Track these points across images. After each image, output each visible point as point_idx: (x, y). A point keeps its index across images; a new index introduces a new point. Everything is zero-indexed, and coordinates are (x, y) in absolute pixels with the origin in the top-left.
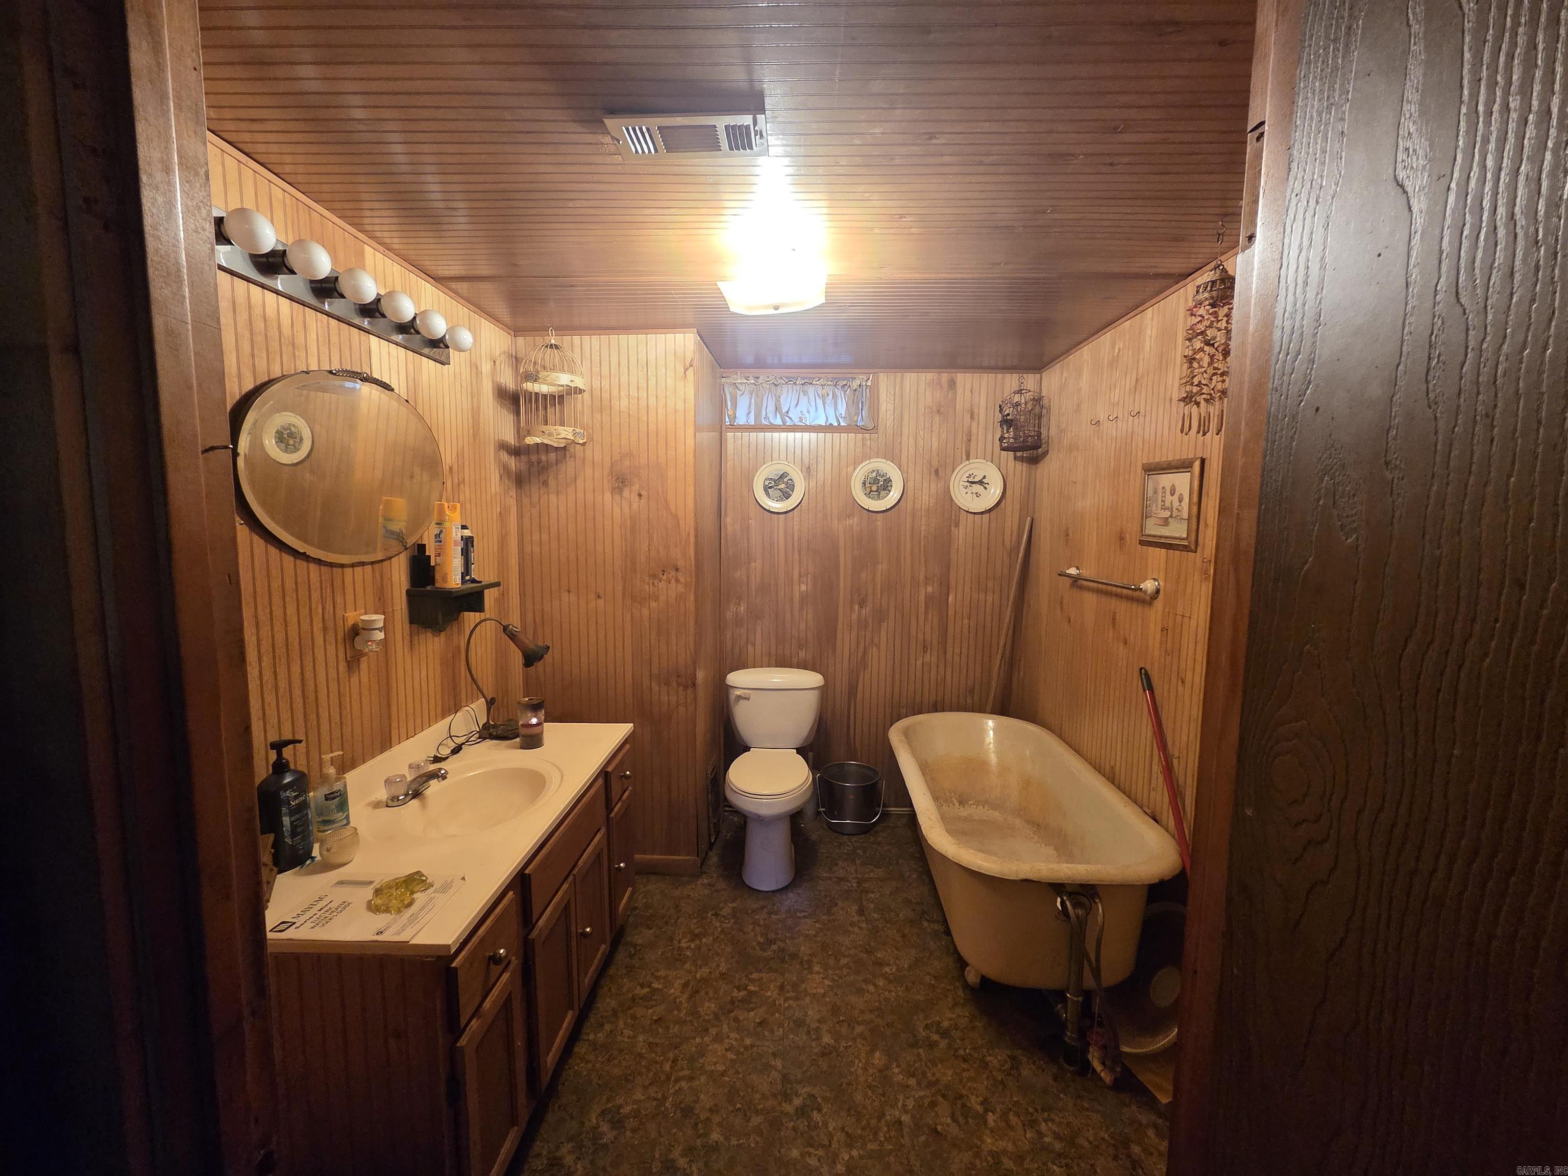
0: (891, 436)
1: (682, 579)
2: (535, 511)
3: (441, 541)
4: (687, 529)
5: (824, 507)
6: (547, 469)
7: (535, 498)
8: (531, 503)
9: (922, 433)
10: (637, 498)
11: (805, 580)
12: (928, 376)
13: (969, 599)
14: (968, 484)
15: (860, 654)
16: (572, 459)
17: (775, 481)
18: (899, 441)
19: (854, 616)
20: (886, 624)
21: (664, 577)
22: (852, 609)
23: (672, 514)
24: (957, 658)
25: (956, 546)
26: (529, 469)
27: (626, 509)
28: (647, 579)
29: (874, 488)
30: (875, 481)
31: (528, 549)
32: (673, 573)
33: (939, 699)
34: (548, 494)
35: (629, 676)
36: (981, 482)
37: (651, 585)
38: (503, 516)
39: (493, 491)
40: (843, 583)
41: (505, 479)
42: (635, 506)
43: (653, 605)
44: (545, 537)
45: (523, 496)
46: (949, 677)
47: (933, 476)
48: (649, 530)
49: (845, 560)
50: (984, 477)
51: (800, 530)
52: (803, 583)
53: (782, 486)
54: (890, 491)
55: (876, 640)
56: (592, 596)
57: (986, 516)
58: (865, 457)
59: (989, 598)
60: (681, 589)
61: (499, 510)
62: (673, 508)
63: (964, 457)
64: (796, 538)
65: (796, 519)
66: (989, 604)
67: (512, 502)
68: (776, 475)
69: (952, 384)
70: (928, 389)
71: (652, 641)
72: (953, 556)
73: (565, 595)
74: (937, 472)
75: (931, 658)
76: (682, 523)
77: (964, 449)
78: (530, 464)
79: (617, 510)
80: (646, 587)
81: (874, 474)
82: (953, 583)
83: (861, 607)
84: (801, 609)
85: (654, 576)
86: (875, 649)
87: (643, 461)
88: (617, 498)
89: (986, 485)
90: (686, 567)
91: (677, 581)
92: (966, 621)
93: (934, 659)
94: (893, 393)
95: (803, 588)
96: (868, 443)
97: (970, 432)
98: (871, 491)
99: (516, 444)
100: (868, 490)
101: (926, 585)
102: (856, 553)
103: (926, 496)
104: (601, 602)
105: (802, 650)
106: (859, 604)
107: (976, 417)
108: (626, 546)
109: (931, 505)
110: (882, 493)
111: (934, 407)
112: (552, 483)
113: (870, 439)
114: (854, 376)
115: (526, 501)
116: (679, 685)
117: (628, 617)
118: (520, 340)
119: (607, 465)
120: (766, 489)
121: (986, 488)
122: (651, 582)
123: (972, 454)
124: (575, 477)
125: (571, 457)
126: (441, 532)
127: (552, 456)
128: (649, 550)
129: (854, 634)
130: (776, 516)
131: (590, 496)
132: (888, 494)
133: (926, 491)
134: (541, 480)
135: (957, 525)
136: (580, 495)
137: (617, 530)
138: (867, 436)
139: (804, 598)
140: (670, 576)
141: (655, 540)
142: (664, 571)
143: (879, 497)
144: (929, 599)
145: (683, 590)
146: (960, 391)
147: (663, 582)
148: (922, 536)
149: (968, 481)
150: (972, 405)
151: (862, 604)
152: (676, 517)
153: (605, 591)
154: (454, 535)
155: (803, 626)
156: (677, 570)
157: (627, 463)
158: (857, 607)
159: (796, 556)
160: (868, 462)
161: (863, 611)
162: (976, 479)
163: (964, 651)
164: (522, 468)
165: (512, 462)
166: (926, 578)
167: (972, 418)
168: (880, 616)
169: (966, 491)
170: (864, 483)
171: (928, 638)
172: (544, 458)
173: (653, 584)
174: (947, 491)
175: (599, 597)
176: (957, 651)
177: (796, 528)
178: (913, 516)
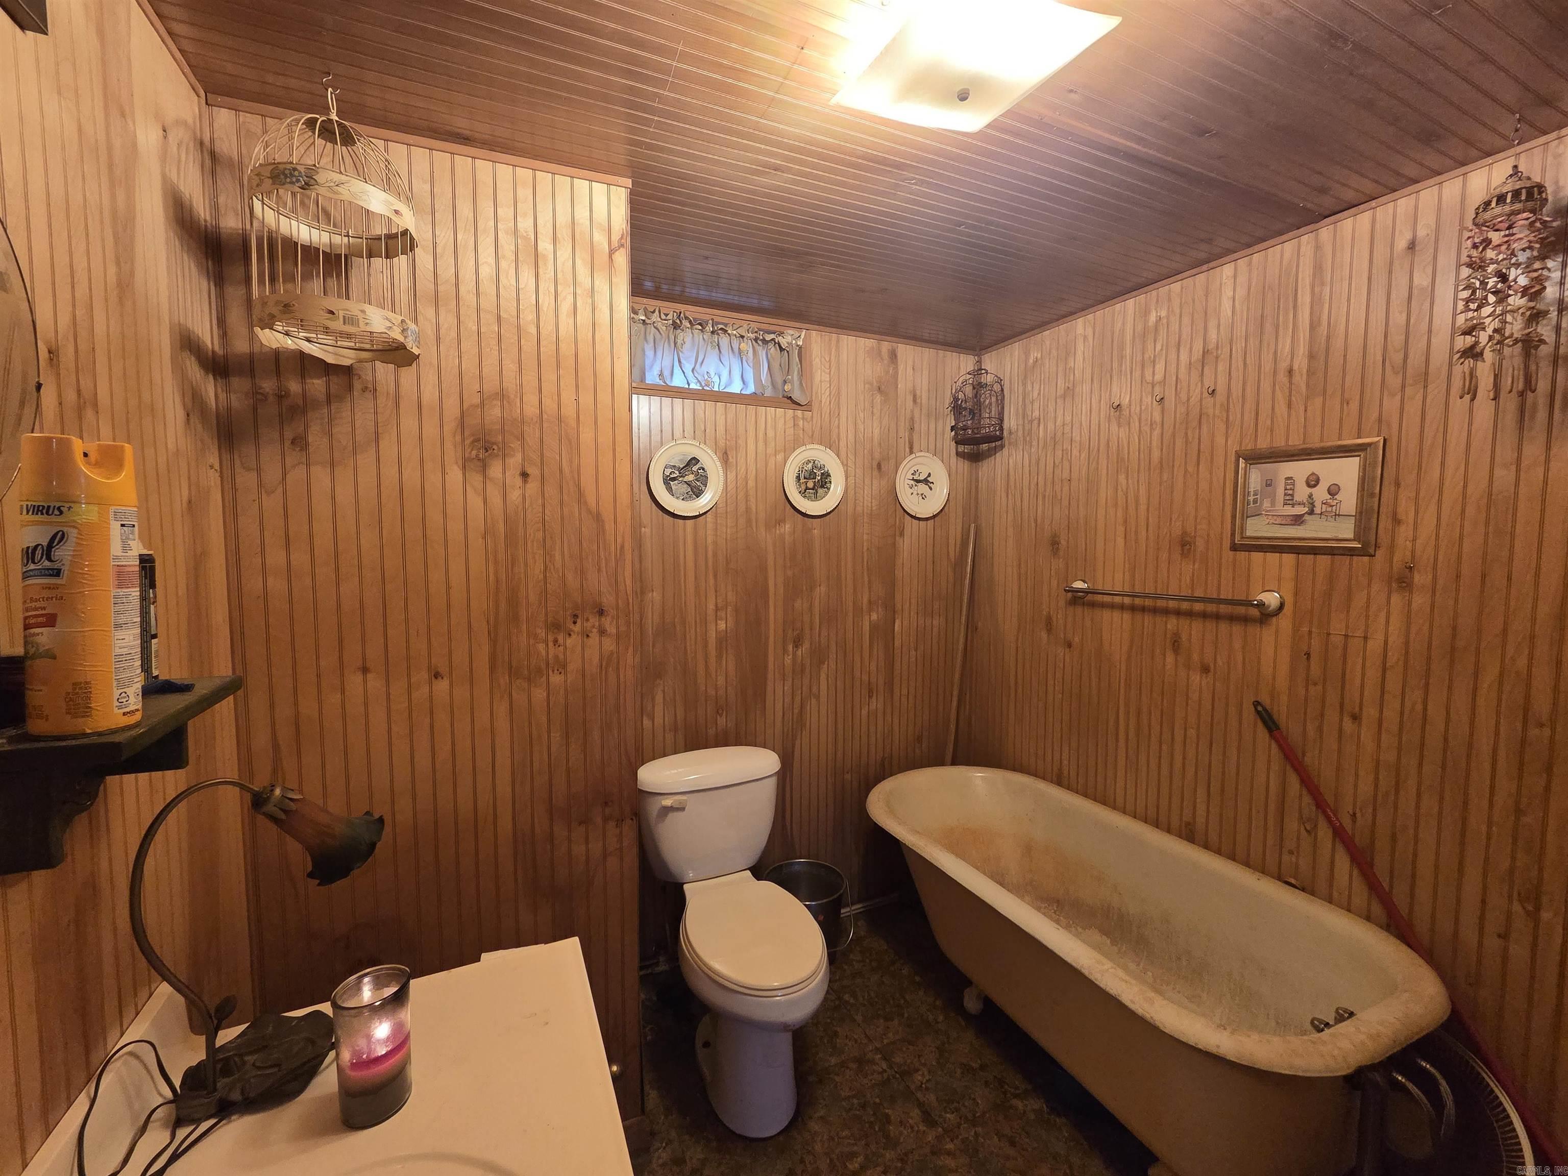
0: (827, 415)
1: (612, 630)
2: (272, 503)
3: (57, 573)
4: (619, 540)
5: (748, 509)
6: (304, 412)
7: (272, 473)
8: (260, 484)
9: (862, 415)
10: (518, 481)
11: (723, 615)
12: (865, 343)
13: (915, 624)
14: (912, 482)
15: (796, 711)
16: (369, 395)
17: (680, 470)
18: (837, 422)
19: (788, 660)
20: (826, 666)
21: (577, 628)
22: (785, 650)
23: (589, 512)
24: (904, 700)
25: (901, 560)
26: (255, 409)
27: (496, 500)
28: (541, 633)
29: (810, 484)
30: (811, 475)
31: (253, 584)
32: (594, 620)
33: (886, 755)
34: (308, 465)
35: (505, 823)
36: (926, 481)
37: (551, 644)
38: (193, 507)
39: (171, 446)
40: (774, 614)
41: (195, 419)
42: (515, 495)
43: (556, 679)
44: (300, 558)
45: (239, 469)
46: (896, 728)
47: (875, 473)
48: (544, 540)
49: (775, 583)
50: (929, 475)
51: (715, 543)
52: (721, 619)
53: (691, 478)
54: (829, 489)
55: (815, 689)
56: (423, 675)
57: (930, 522)
58: (797, 443)
59: (935, 622)
60: (609, 645)
61: (185, 493)
62: (591, 500)
63: (907, 450)
64: (710, 554)
65: (710, 526)
66: (935, 630)
67: (212, 479)
68: (681, 461)
69: (893, 355)
70: (867, 359)
71: (553, 749)
72: (898, 573)
73: (355, 681)
74: (879, 466)
75: (876, 704)
76: (609, 526)
77: (907, 439)
78: (257, 397)
79: (475, 502)
80: (541, 647)
81: (810, 466)
82: (898, 606)
83: (797, 647)
84: (719, 657)
85: (556, 626)
86: (814, 701)
87: (531, 410)
88: (476, 479)
89: (931, 485)
90: (617, 608)
91: (602, 632)
92: (913, 653)
93: (880, 706)
94: (828, 360)
95: (722, 625)
96: (801, 423)
97: (912, 419)
98: (807, 488)
99: (217, 348)
100: (803, 487)
101: (870, 611)
102: (789, 573)
103: (868, 498)
104: (442, 686)
105: (721, 716)
106: (794, 642)
107: (919, 401)
108: (496, 572)
109: (874, 508)
110: (820, 491)
111: (875, 384)
112: (316, 438)
113: (803, 419)
114: (782, 329)
115: (246, 479)
116: (606, 819)
117: (502, 708)
118: (224, 117)
119: (452, 410)
120: (668, 481)
121: (931, 489)
122: (551, 638)
123: (916, 447)
124: (377, 433)
125: (365, 389)
126: (58, 538)
127: (317, 385)
128: (545, 577)
129: (788, 683)
130: (681, 521)
131: (411, 475)
132: (827, 493)
133: (867, 491)
134: (289, 434)
135: (902, 534)
136: (390, 472)
137: (477, 543)
138: (799, 413)
139: (722, 641)
140: (588, 625)
141: (558, 557)
142: (576, 616)
143: (816, 498)
144: (874, 627)
145: (613, 647)
146: (901, 368)
147: (574, 636)
148: (865, 548)
149: (913, 479)
150: (914, 386)
151: (797, 643)
152: (598, 518)
153: (450, 662)
154: (116, 548)
155: (721, 681)
156: (601, 613)
157: (496, 412)
158: (790, 648)
159: (711, 581)
160: (804, 448)
161: (799, 653)
162: (922, 478)
163: (912, 690)
164: (235, 404)
165: (210, 389)
166: (870, 602)
167: (915, 401)
168: (819, 656)
169: (911, 491)
170: (798, 478)
171: (873, 680)
172: (294, 386)
173: (556, 641)
174: (893, 492)
175: (437, 675)
176: (904, 692)
177: (710, 540)
178: (855, 523)
